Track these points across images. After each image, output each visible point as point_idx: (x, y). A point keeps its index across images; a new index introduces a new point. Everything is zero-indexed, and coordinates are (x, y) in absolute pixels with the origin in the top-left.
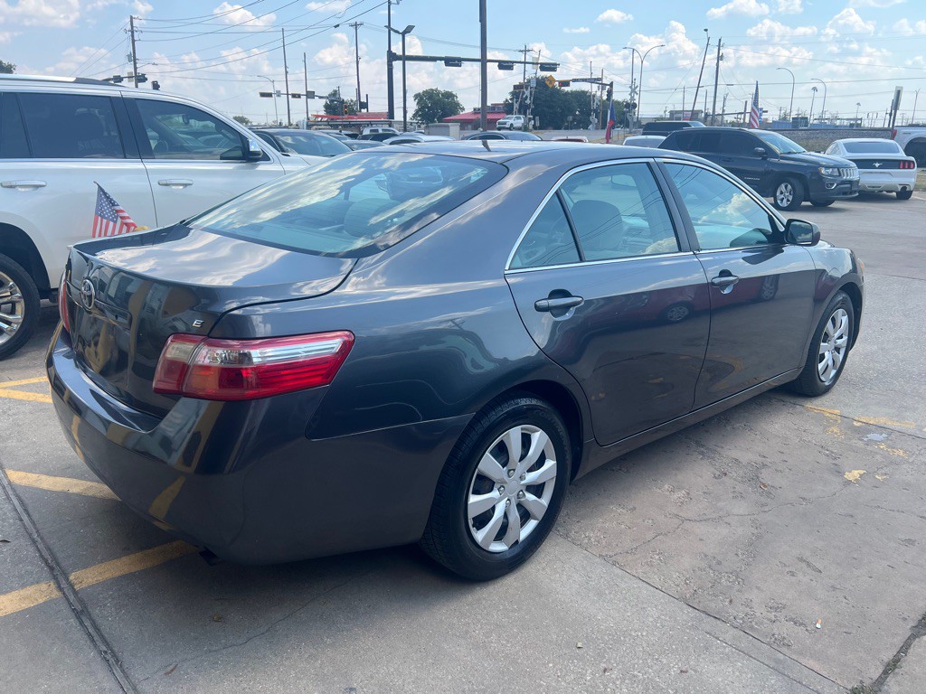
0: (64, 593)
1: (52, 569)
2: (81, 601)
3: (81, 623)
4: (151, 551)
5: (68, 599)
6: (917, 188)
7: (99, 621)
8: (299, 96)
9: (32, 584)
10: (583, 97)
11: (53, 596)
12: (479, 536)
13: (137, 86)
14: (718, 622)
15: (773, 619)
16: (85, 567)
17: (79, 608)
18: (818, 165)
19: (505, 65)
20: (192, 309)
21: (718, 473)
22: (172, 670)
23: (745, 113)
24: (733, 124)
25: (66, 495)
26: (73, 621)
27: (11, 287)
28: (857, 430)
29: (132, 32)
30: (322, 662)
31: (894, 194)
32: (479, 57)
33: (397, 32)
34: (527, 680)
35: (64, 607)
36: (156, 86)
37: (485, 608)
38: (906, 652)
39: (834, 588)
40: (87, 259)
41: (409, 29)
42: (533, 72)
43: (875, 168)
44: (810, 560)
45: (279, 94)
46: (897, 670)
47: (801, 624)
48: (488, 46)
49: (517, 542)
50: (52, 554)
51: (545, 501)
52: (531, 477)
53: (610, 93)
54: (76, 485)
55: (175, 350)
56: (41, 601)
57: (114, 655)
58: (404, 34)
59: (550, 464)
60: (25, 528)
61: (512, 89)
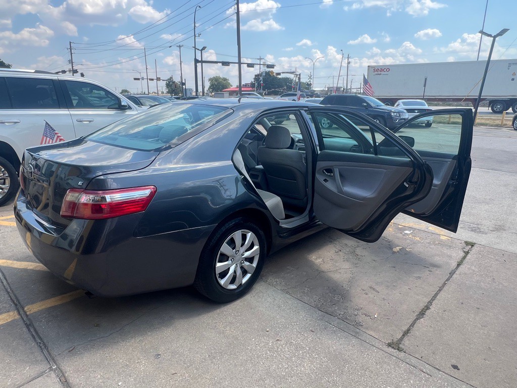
0: (21, 317)
1: (16, 305)
2: (29, 319)
3: (29, 330)
4: (65, 295)
5: (23, 319)
6: (434, 122)
7: (38, 329)
8: (152, 80)
9: (5, 312)
10: (287, 80)
11: (16, 318)
12: (222, 282)
13: (73, 75)
14: (332, 317)
15: (356, 314)
16: (33, 303)
17: (28, 323)
18: (391, 111)
19: (250, 65)
20: (78, 176)
21: (337, 250)
22: (72, 350)
23: (360, 88)
24: (356, 93)
25: (25, 270)
26: (25, 329)
27: (3, 172)
28: (400, 229)
29: (71, 50)
30: (146, 343)
31: (424, 125)
32: (237, 62)
33: (198, 50)
34: (242, 347)
35: (21, 322)
36: (82, 75)
37: (225, 315)
38: (413, 326)
39: (384, 299)
40: (32, 155)
41: (204, 48)
42: (264, 69)
43: (415, 112)
44: (374, 287)
45: (143, 79)
46: (408, 334)
47: (369, 316)
48: (241, 56)
49: (241, 284)
50: (17, 298)
51: (255, 265)
52: (247, 254)
53: (299, 79)
54: (31, 265)
55: (70, 197)
56: (9, 320)
57: (44, 344)
58: (201, 50)
59: (256, 247)
60: (4, 287)
61: (254, 77)
